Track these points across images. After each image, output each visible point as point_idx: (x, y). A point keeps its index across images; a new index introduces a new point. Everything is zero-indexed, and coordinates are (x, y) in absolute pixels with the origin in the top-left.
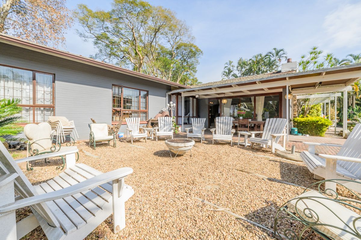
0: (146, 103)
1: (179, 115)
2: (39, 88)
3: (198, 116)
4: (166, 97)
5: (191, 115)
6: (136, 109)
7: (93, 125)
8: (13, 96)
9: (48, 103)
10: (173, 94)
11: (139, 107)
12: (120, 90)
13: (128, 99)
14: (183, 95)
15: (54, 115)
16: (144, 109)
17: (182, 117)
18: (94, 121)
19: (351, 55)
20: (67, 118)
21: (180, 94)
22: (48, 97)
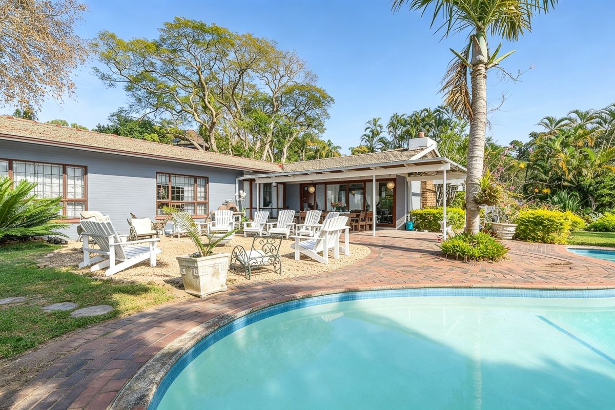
0: (206, 192)
1: (254, 206)
2: (70, 182)
3: (286, 207)
4: (236, 184)
5: (275, 206)
6: (190, 200)
7: (134, 221)
8: (52, 192)
9: (79, 197)
10: (244, 180)
11: (195, 197)
12: (168, 178)
13: (179, 188)
14: (258, 182)
15: (86, 209)
16: (203, 200)
17: (256, 209)
18: (134, 217)
19: (576, 112)
20: (102, 213)
21: (252, 181)
22: (79, 190)
